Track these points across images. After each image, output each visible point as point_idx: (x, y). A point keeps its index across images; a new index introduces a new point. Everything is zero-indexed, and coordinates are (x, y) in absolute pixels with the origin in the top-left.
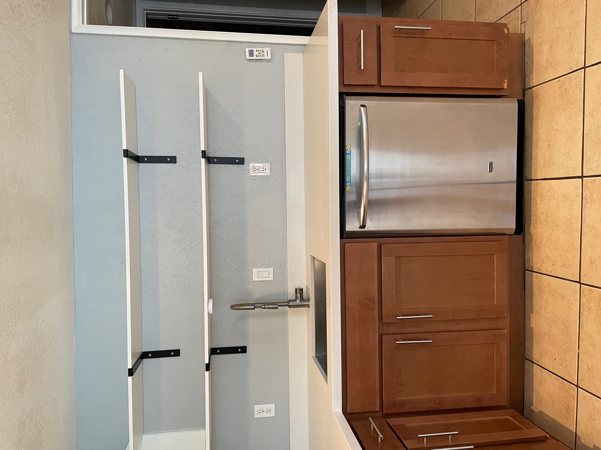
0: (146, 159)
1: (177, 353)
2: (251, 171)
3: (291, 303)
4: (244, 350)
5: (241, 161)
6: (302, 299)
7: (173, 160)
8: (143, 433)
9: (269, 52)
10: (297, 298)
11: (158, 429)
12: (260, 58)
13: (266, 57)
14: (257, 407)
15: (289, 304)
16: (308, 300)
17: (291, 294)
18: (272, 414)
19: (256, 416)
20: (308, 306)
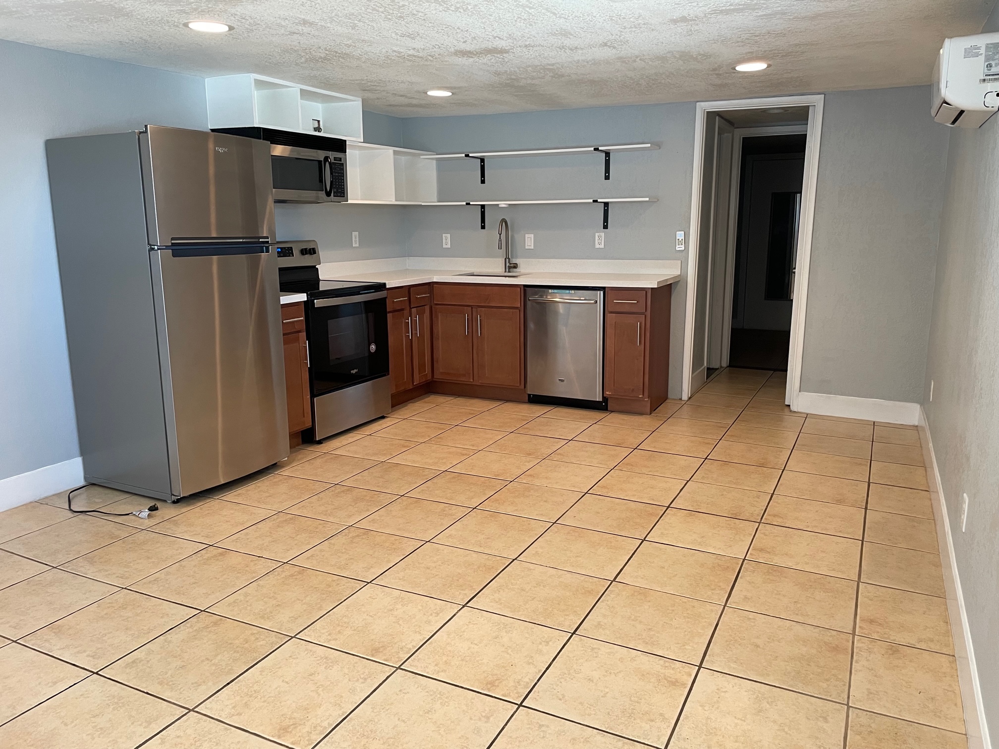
0: (607, 158)
1: (483, 182)
2: (598, 234)
3: (507, 260)
4: (483, 227)
5: (605, 227)
6: (510, 268)
7: (607, 178)
8: (436, 160)
9: (681, 249)
10: (510, 264)
11: (439, 169)
12: (677, 242)
13: (677, 246)
14: (449, 236)
15: (507, 259)
16: (509, 272)
17: (514, 261)
18: (444, 246)
19: (444, 235)
20: (505, 272)
